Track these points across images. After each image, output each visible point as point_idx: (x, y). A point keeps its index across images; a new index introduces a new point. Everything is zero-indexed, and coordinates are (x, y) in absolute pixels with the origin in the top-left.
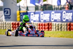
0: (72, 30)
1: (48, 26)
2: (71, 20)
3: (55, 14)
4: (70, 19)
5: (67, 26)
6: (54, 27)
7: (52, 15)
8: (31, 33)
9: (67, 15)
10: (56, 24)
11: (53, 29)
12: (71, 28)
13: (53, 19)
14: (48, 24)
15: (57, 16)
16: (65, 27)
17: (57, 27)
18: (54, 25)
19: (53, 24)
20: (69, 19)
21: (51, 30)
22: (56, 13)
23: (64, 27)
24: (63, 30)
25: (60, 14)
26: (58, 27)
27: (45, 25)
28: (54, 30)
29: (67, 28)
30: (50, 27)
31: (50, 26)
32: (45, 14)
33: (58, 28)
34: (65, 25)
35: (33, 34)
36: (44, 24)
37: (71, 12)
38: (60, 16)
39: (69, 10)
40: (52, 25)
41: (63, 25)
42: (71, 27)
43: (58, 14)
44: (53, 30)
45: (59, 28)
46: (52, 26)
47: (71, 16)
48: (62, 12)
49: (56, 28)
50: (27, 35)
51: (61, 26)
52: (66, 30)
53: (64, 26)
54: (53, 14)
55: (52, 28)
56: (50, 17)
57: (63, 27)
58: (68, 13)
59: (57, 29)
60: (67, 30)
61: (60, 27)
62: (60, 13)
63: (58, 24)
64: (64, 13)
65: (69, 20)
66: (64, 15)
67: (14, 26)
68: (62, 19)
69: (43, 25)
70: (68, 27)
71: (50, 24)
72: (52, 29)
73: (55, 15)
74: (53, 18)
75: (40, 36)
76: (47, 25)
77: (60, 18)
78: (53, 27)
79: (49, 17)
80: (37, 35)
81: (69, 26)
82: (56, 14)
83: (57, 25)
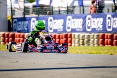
0: (106, 45)
1: (65, 39)
2: (102, 29)
3: (72, 20)
4: (99, 28)
5: (99, 39)
6: (77, 40)
7: (68, 22)
8: (47, 47)
9: (94, 21)
10: (79, 36)
11: (75, 43)
12: (105, 42)
13: (69, 28)
14: (66, 36)
15: (76, 23)
16: (96, 40)
17: (81, 41)
18: (76, 37)
19: (75, 35)
20: (97, 27)
21: (71, 45)
22: (75, 18)
23: (94, 41)
24: (91, 45)
25: (81, 20)
26: (84, 40)
27: (61, 37)
28: (77, 45)
29: (98, 41)
30: (69, 41)
31: (69, 39)
32: (56, 21)
33: (83, 42)
34: (95, 37)
35: (52, 49)
36: (59, 36)
37: (101, 17)
38: (81, 24)
39: (97, 13)
40: (73, 37)
41: (91, 36)
42: (106, 40)
43: (78, 19)
44: (75, 45)
45: (85, 42)
46: (73, 39)
47: (102, 23)
48: (86, 17)
49: (79, 41)
50: (42, 51)
51: (87, 38)
52: (96, 45)
53: (93, 38)
54: (69, 20)
55: (73, 42)
56: (64, 25)
57: (92, 40)
58: (96, 18)
59: (81, 43)
60: (99, 45)
61: (86, 40)
62: (83, 18)
63: (84, 36)
64: (89, 19)
65: (97, 29)
66: (89, 21)
67: (7, 38)
68: (85, 27)
69: (57, 37)
70: (101, 40)
71: (69, 36)
72: (73, 44)
73: (73, 22)
74: (69, 26)
75: (62, 51)
76: (63, 37)
77: (81, 27)
78: (75, 40)
79: (62, 24)
80: (57, 51)
81: (101, 38)
82: (75, 20)
83: (81, 38)
